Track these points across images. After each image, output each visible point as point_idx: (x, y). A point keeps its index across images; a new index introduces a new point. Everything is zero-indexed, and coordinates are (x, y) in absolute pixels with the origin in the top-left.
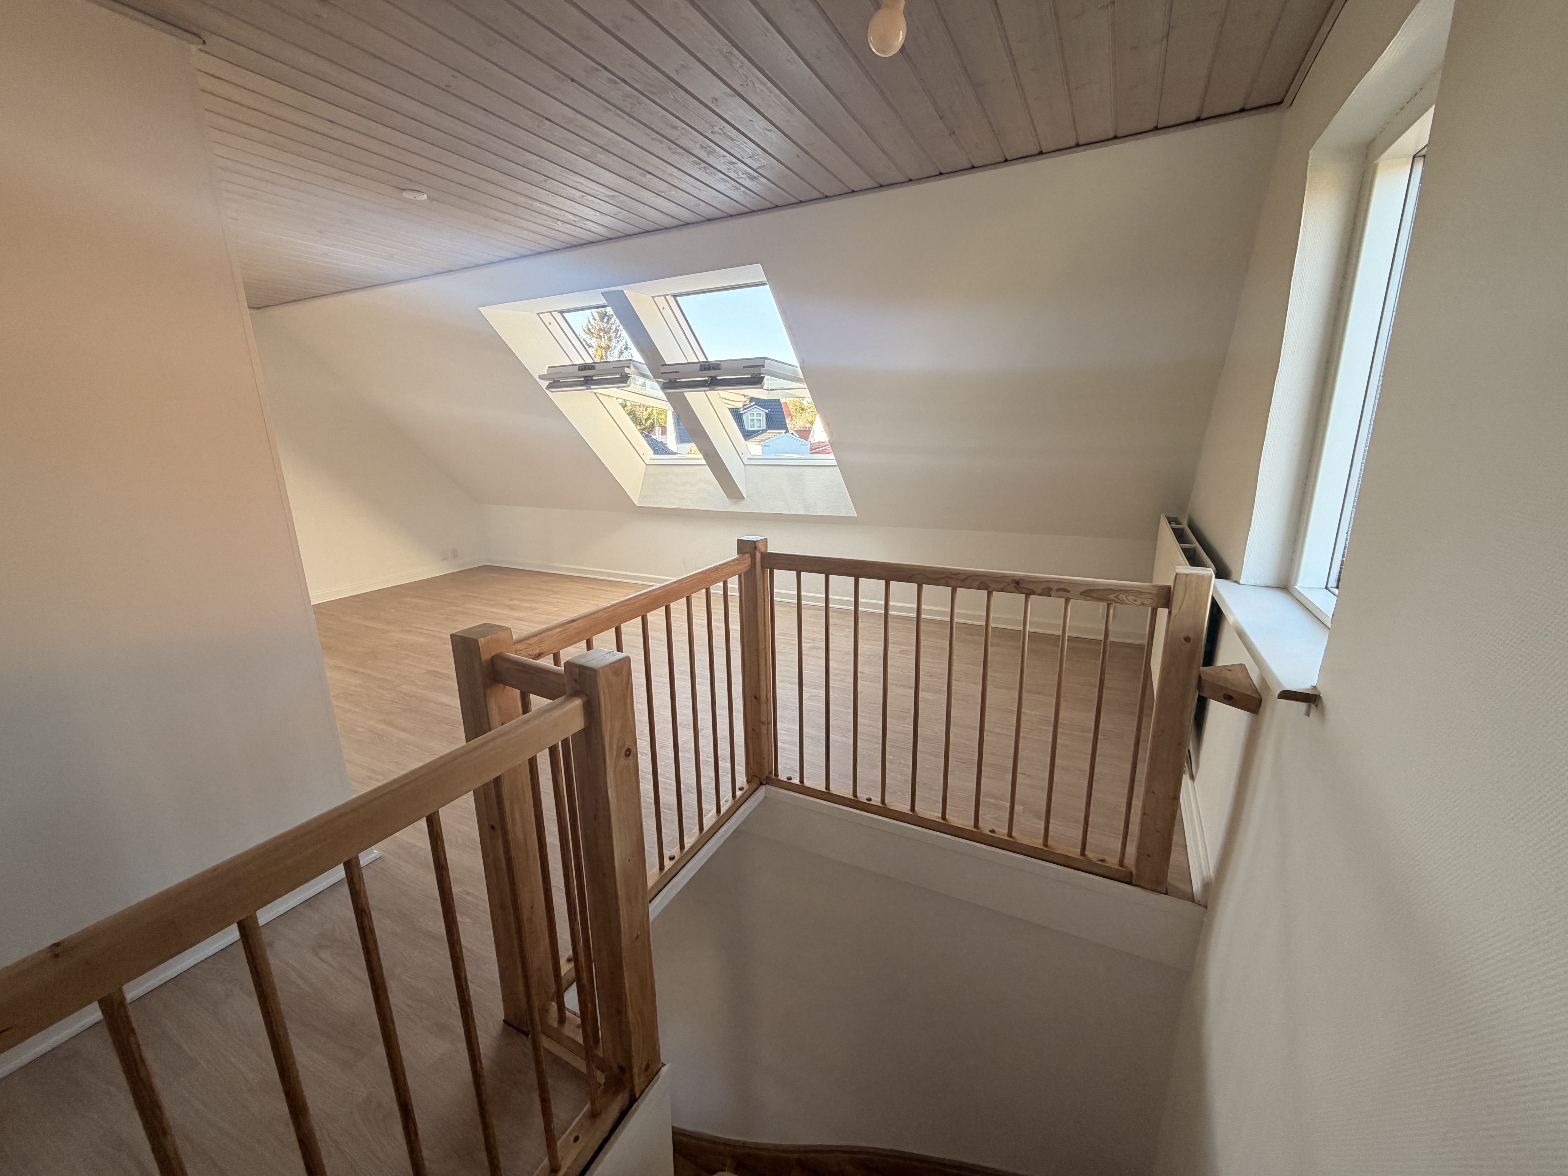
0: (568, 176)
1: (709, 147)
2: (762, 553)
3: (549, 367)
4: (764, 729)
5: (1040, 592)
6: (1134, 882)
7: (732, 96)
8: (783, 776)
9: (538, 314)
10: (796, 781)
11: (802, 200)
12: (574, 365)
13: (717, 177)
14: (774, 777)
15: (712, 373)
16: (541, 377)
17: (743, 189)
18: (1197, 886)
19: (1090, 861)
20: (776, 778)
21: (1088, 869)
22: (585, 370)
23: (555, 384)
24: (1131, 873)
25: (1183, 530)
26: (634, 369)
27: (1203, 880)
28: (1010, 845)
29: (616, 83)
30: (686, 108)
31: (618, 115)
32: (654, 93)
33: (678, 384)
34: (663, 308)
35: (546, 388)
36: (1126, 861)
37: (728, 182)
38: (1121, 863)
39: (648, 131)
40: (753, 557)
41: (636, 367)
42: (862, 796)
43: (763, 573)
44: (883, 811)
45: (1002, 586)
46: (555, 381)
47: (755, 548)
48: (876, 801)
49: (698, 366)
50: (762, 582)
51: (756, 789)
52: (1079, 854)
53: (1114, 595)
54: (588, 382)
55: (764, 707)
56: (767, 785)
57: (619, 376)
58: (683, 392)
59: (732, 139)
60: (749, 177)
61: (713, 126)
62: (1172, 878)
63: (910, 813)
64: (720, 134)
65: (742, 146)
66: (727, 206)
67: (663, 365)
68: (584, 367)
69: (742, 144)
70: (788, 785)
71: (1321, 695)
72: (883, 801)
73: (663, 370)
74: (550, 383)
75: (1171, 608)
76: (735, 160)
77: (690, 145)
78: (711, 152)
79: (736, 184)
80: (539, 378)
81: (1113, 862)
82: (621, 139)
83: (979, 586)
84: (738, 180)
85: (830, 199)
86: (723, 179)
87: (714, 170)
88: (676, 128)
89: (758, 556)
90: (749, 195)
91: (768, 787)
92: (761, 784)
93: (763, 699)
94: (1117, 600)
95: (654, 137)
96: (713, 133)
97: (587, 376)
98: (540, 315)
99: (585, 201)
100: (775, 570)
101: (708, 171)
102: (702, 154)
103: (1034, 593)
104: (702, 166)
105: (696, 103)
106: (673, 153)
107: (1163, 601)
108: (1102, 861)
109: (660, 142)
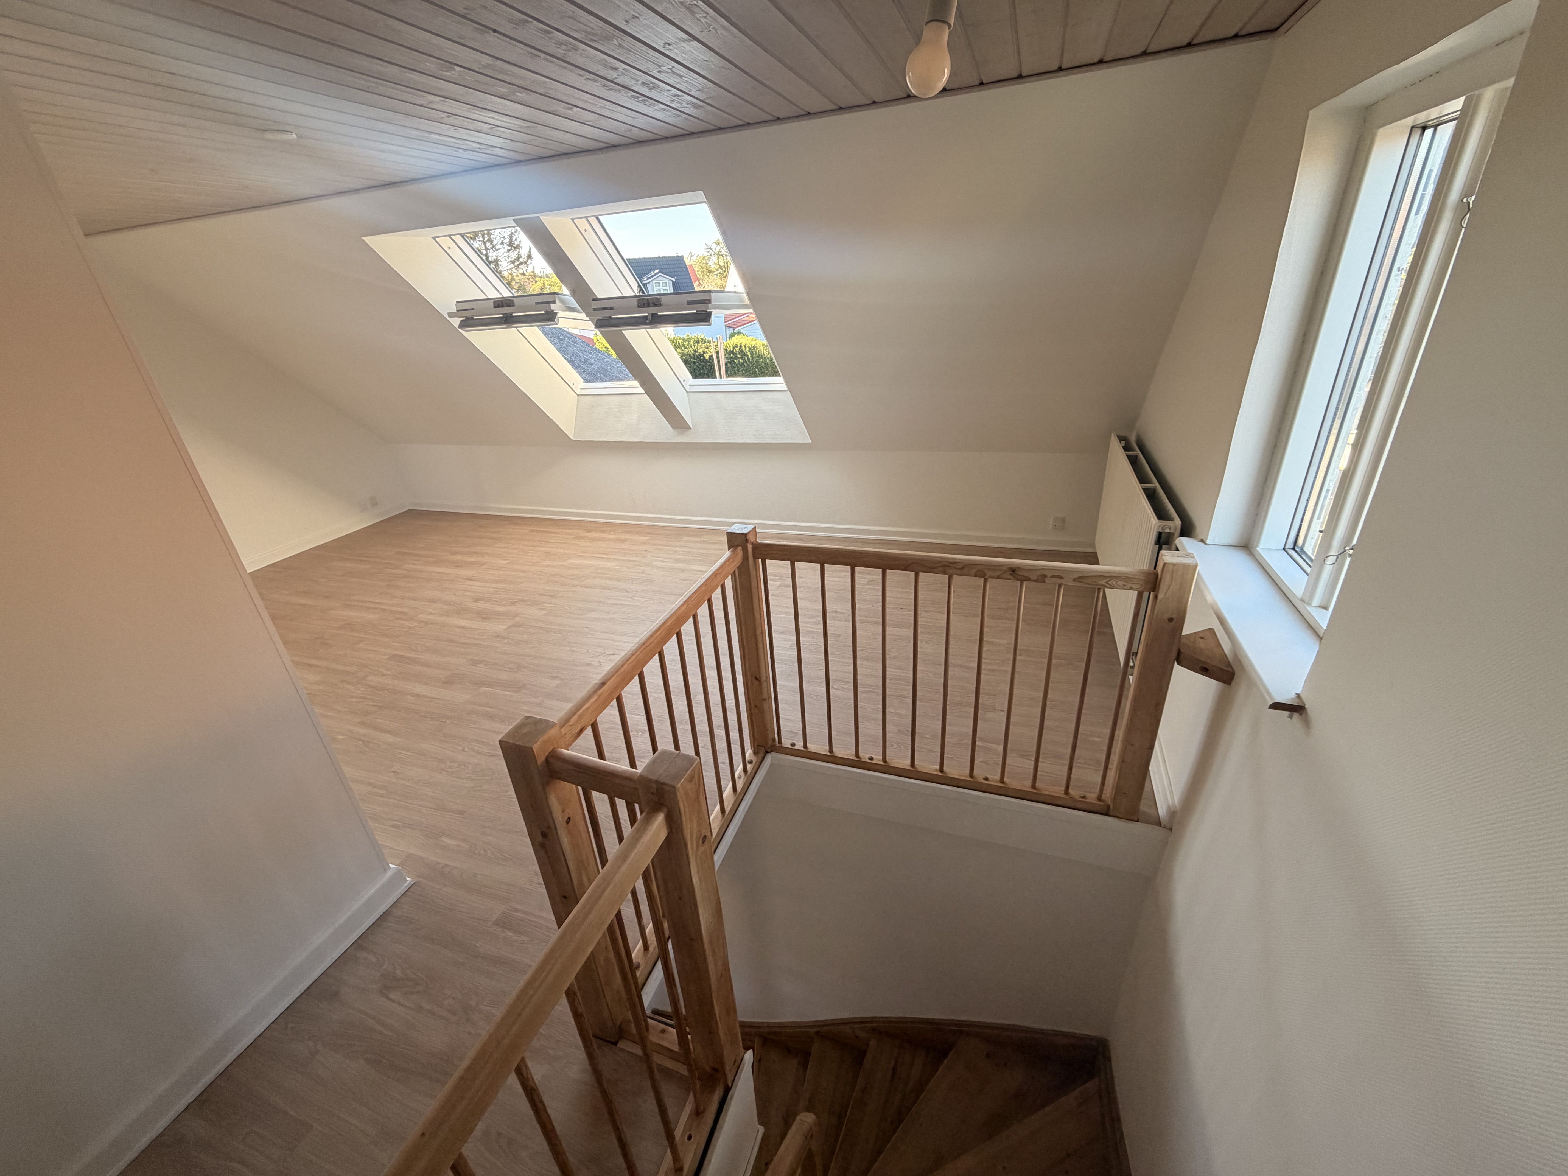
0: (477, 112)
1: (652, 83)
2: (752, 544)
3: (457, 302)
4: (766, 705)
5: (1035, 578)
6: (1111, 813)
7: (689, 41)
8: (786, 743)
9: (434, 238)
10: (799, 746)
11: (750, 122)
12: (488, 299)
13: (656, 108)
14: (777, 744)
15: (653, 310)
16: (451, 315)
17: (685, 116)
18: (1162, 811)
19: (1073, 799)
20: (780, 745)
21: (1072, 805)
22: (503, 306)
23: (468, 323)
24: (1109, 806)
25: (1136, 457)
26: (560, 304)
27: (1169, 807)
28: (1002, 790)
29: (549, 32)
30: (630, 51)
31: (546, 60)
32: (595, 41)
33: (614, 322)
34: (585, 230)
35: (459, 327)
36: (1103, 796)
37: (669, 111)
38: (1099, 798)
39: (582, 72)
40: (745, 549)
41: (562, 301)
42: (865, 756)
43: (756, 564)
44: (886, 768)
45: (998, 573)
46: (467, 318)
47: (747, 541)
48: (878, 759)
49: (635, 302)
50: (754, 572)
51: (764, 758)
52: (1063, 792)
53: (1105, 581)
54: (508, 320)
55: (764, 685)
56: (772, 753)
57: (543, 312)
58: (621, 330)
59: (681, 76)
60: (694, 106)
61: (660, 66)
62: (1144, 807)
63: (911, 769)
64: (668, 72)
65: (691, 81)
66: (663, 130)
67: (594, 300)
68: (501, 304)
69: (691, 80)
70: (792, 752)
71: (1306, 707)
72: (884, 760)
73: (595, 305)
74: (461, 321)
75: (1158, 592)
76: (680, 93)
77: (629, 82)
78: (654, 87)
79: (676, 112)
80: (449, 317)
81: (1092, 797)
82: (548, 80)
83: (976, 573)
84: (681, 109)
85: (783, 122)
86: (663, 109)
87: (653, 102)
88: (616, 69)
89: (750, 547)
90: (690, 120)
91: (774, 754)
92: (767, 752)
93: (764, 678)
94: (1106, 585)
95: (588, 77)
96: (659, 72)
97: (505, 314)
98: (437, 239)
99: (496, 132)
100: (767, 560)
101: (647, 103)
102: (644, 90)
103: (1028, 579)
104: (640, 99)
105: (645, 48)
106: (608, 90)
107: (1150, 586)
108: (1084, 797)
109: (595, 81)
